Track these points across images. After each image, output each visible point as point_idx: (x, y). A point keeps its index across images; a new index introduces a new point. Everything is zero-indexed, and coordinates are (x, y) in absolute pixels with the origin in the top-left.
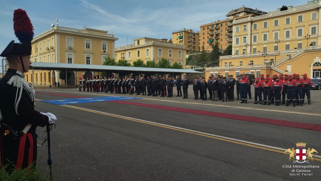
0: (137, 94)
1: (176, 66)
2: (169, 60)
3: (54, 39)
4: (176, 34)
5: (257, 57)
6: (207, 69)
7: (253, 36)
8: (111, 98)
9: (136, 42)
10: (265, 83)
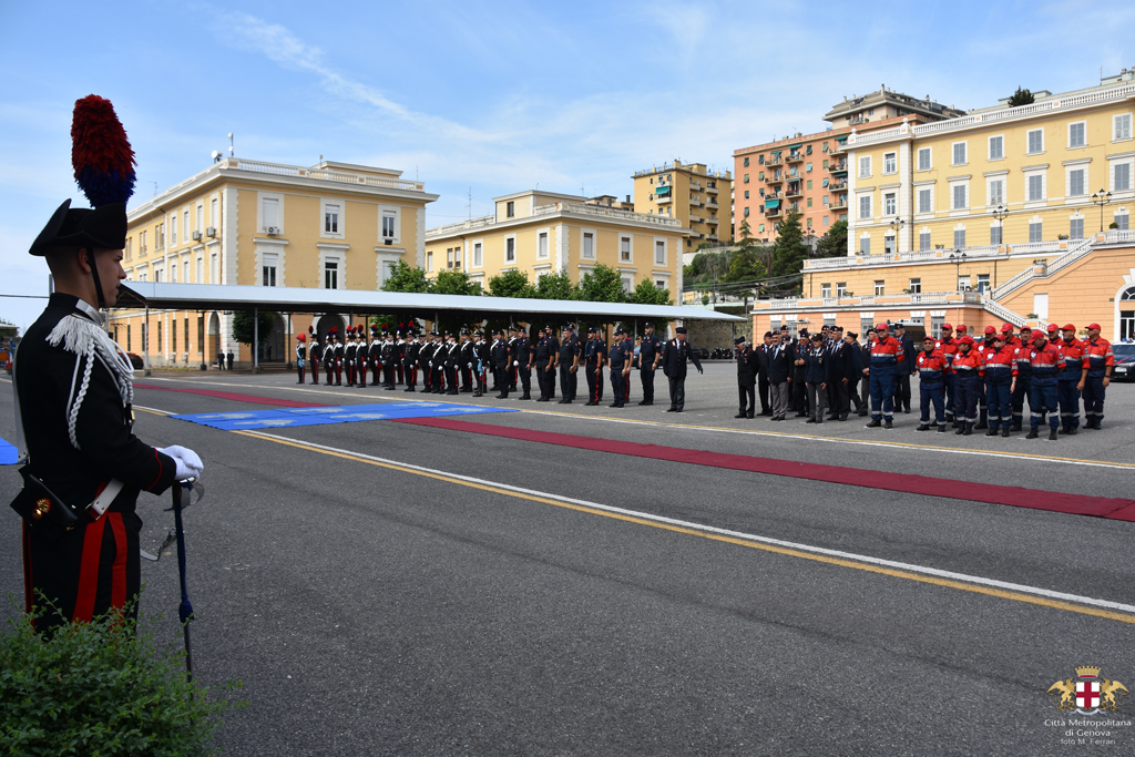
0: (499, 393)
1: (647, 295)
2: (620, 272)
3: (218, 202)
4: (648, 179)
5: (934, 267)
6: (759, 305)
7: (917, 190)
8: (409, 408)
9: (503, 207)
10: (961, 356)
